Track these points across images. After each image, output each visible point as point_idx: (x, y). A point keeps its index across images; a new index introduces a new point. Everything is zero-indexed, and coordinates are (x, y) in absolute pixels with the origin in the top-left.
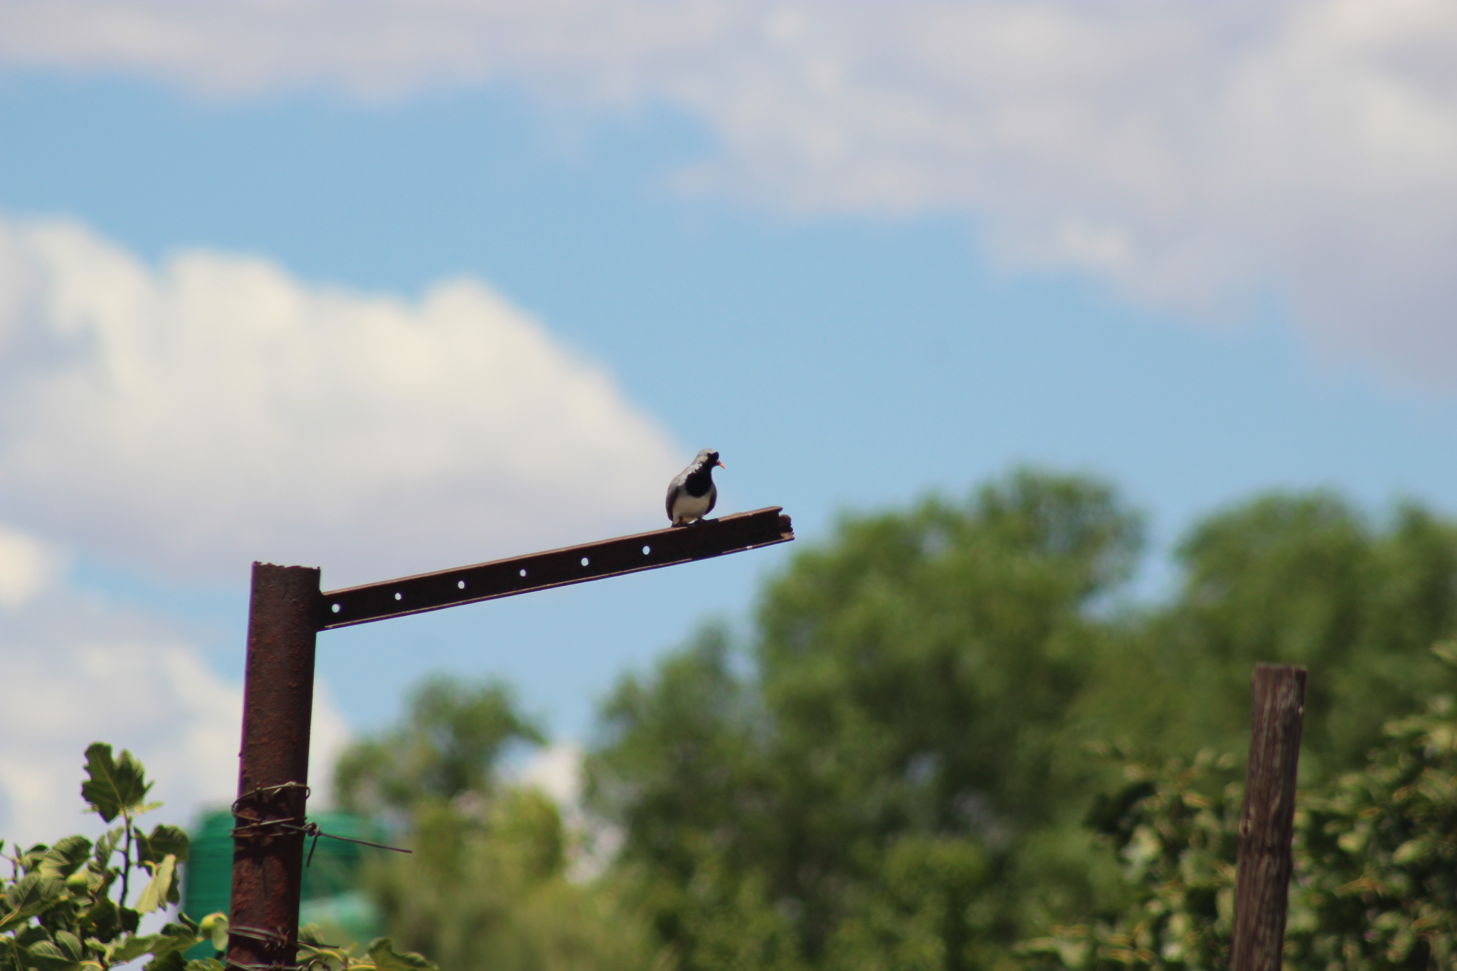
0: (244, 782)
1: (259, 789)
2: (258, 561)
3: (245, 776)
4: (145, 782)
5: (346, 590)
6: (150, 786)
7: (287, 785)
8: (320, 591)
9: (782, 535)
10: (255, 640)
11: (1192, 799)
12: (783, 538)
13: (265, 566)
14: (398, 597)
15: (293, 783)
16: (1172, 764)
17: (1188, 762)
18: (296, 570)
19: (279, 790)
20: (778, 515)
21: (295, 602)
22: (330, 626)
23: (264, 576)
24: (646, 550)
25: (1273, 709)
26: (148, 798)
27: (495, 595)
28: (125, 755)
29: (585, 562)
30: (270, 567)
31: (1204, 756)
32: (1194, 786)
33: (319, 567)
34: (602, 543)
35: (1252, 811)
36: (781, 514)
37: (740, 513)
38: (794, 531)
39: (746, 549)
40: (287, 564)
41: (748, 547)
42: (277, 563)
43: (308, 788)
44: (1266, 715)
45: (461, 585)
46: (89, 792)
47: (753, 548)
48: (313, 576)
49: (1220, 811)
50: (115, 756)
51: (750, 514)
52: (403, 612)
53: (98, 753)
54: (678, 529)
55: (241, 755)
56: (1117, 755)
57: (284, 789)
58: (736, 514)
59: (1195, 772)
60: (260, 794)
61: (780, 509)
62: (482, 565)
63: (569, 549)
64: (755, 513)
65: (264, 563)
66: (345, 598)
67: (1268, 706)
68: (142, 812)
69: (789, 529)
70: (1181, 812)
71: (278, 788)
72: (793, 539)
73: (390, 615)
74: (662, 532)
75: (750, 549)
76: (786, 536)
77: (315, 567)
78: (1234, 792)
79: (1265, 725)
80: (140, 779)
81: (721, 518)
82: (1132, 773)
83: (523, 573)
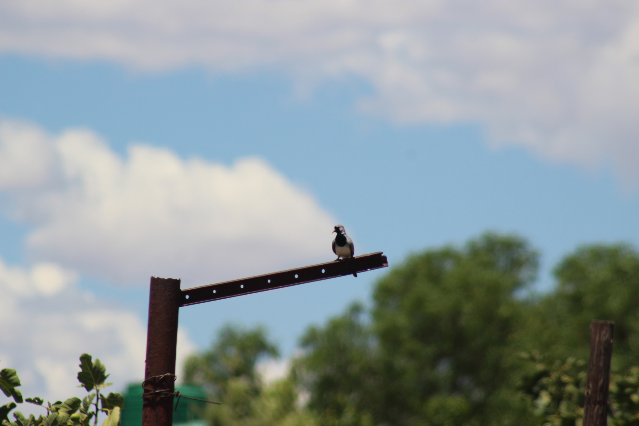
0: (147, 373)
1: (154, 376)
2: (154, 276)
3: (148, 371)
4: (106, 374)
5: (192, 289)
6: (108, 376)
7: (166, 375)
8: (180, 290)
9: (383, 264)
10: (152, 311)
11: (566, 379)
12: (383, 266)
13: (156, 278)
14: (214, 292)
15: (169, 374)
16: (557, 363)
17: (564, 362)
18: (170, 280)
19: (162, 377)
20: (381, 256)
21: (169, 294)
22: (185, 305)
23: (156, 283)
24: (323, 271)
25: (600, 341)
26: (106, 381)
27: (257, 291)
28: (98, 361)
29: (296, 276)
30: (158, 279)
31: (571, 360)
32: (566, 373)
33: (180, 279)
34: (304, 268)
35: (591, 385)
36: (382, 255)
37: (365, 255)
38: (388, 263)
39: (367, 271)
40: (166, 278)
41: (368, 270)
42: (161, 277)
43: (175, 376)
44: (596, 343)
45: (242, 286)
46: (81, 377)
47: (371, 270)
48: (177, 283)
49: (577, 384)
50: (93, 361)
51: (369, 255)
52: (217, 299)
53: (85, 360)
54: (337, 262)
55: (146, 361)
56: (533, 359)
57: (165, 377)
58: (363, 255)
59: (567, 367)
60: (154, 379)
61: (382, 253)
62: (251, 278)
63: (289, 271)
64: (371, 254)
65: (156, 277)
66: (190, 292)
67: (597, 339)
68: (104, 387)
69: (386, 262)
70: (561, 384)
71: (162, 376)
72: (387, 266)
73: (211, 300)
74: (330, 263)
75: (369, 270)
76: (385, 265)
77: (178, 279)
78: (583, 375)
79: (596, 348)
80: (103, 372)
81: (356, 257)
82: (540, 367)
83: (269, 281)
